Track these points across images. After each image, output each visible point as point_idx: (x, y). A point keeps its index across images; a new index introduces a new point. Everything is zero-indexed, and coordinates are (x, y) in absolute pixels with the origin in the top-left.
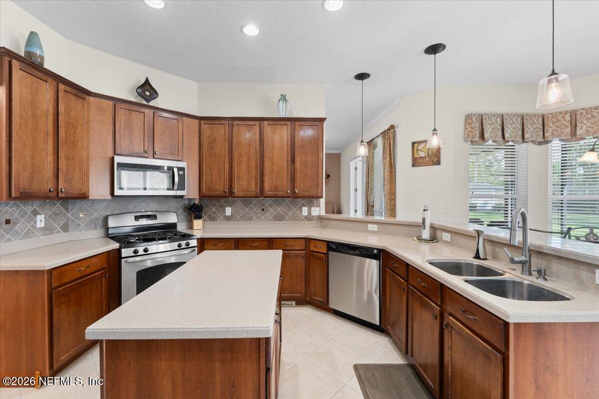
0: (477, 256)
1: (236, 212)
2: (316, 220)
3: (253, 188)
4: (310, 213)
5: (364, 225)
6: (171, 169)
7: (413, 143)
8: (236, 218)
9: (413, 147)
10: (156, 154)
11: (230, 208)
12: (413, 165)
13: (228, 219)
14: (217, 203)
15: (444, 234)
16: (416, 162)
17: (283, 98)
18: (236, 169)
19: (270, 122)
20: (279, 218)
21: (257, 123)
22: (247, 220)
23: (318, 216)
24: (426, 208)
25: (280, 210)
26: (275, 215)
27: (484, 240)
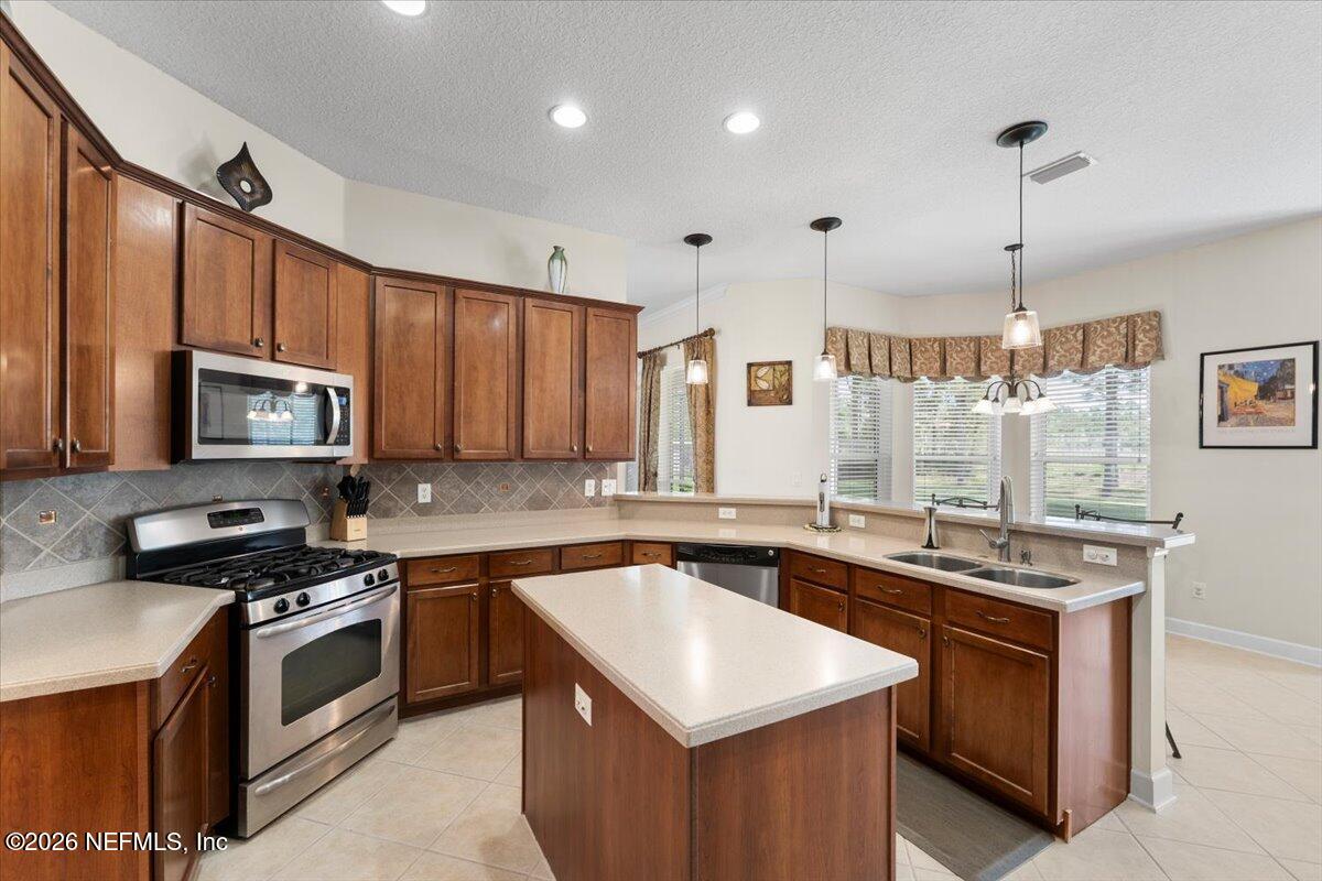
0: (930, 545)
1: (442, 495)
2: (610, 505)
3: (501, 439)
4: (599, 493)
5: (710, 509)
6: (319, 391)
7: (750, 365)
8: (443, 507)
9: (749, 372)
10: (279, 350)
11: (428, 486)
12: (750, 403)
13: (424, 510)
14: (394, 475)
15: (852, 517)
16: (754, 399)
17: (558, 253)
18: (461, 397)
19: (538, 302)
20: (539, 504)
21: (511, 299)
22: (469, 512)
23: (614, 496)
24: (823, 478)
25: (541, 486)
26: (531, 498)
27: (938, 522)
